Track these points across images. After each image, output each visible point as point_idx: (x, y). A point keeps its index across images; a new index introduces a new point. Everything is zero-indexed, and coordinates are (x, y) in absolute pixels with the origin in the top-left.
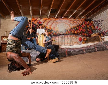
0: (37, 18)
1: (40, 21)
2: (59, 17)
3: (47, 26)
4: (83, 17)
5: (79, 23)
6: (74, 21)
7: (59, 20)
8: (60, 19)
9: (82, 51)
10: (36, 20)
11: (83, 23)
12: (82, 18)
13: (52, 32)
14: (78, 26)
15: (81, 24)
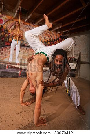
1: (1, 18)
8: (32, 25)
14: (50, 41)
15: (55, 40)
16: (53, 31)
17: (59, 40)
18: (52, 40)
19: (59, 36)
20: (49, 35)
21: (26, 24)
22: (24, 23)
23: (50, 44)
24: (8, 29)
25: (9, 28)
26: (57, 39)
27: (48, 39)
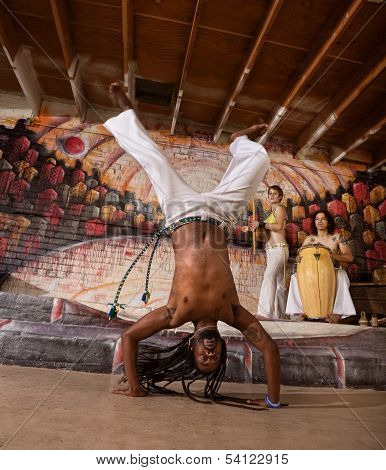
0: (68, 117)
1: (77, 135)
2: (195, 130)
3: (111, 171)
4: (343, 154)
5: (317, 187)
6: (288, 169)
7: (192, 147)
8: (202, 144)
9: (237, 360)
10: (56, 124)
11: (341, 187)
12: (336, 160)
13: (129, 207)
14: (304, 203)
15: (328, 194)
16: (310, 157)
17: (350, 191)
18: (311, 195)
19: (346, 174)
20: (294, 174)
21: (178, 141)
22: (167, 140)
23: (303, 215)
24: (102, 170)
25: (105, 166)
26: (341, 190)
27: (293, 193)
